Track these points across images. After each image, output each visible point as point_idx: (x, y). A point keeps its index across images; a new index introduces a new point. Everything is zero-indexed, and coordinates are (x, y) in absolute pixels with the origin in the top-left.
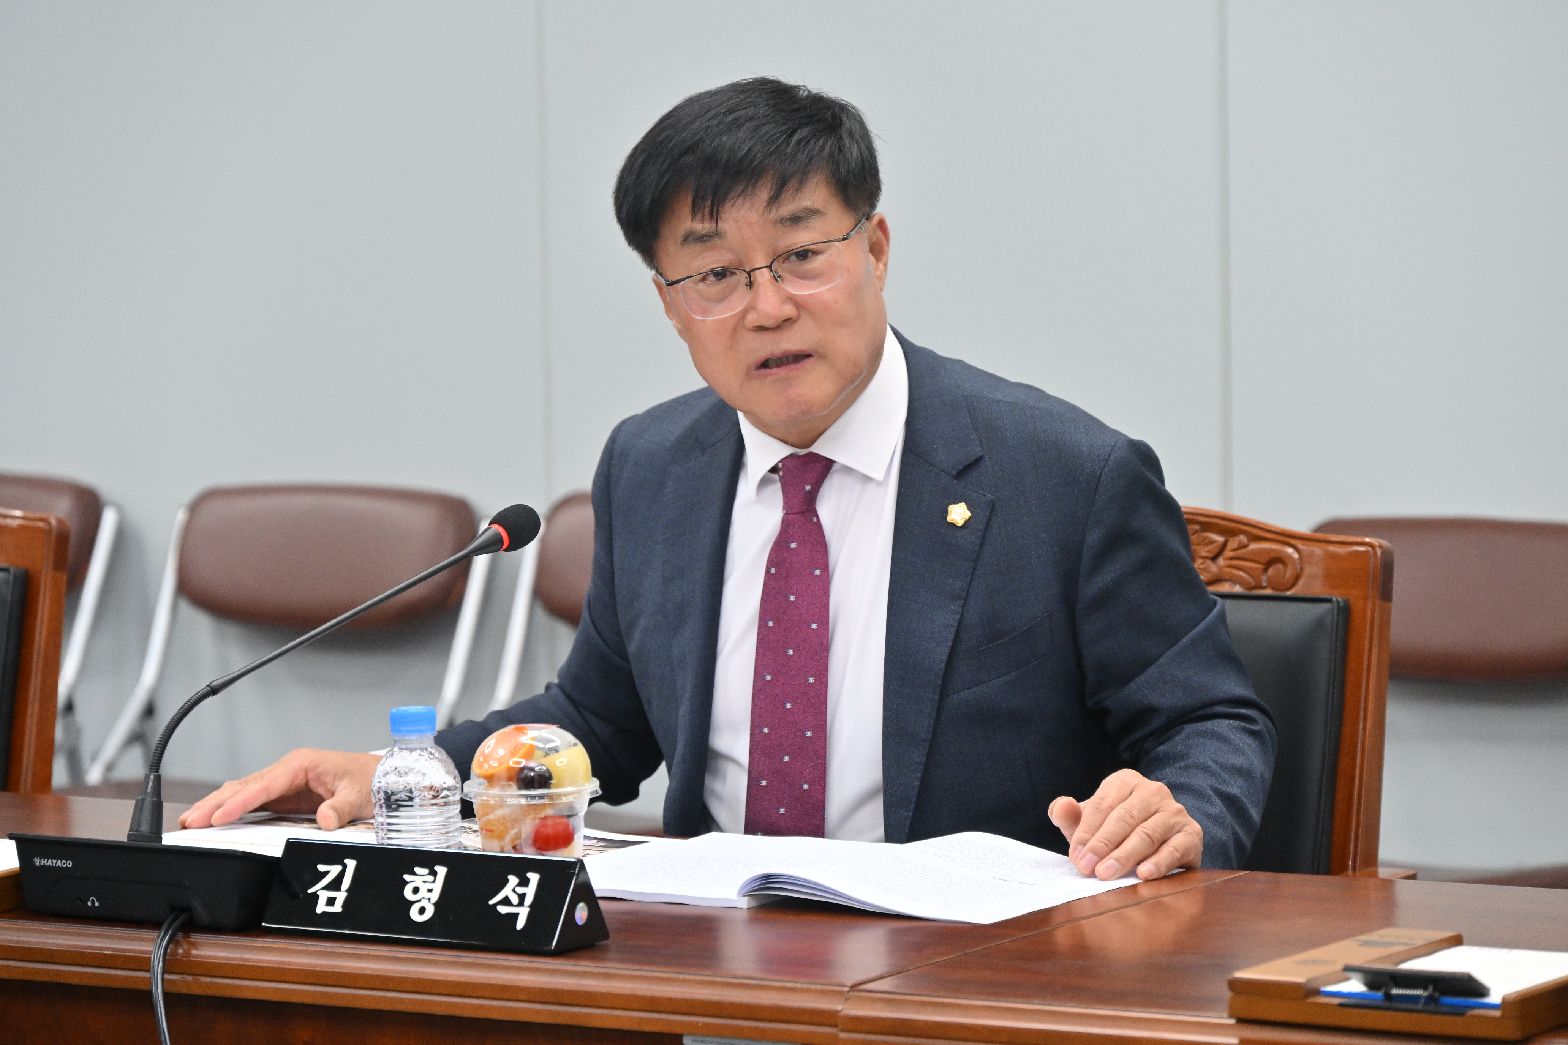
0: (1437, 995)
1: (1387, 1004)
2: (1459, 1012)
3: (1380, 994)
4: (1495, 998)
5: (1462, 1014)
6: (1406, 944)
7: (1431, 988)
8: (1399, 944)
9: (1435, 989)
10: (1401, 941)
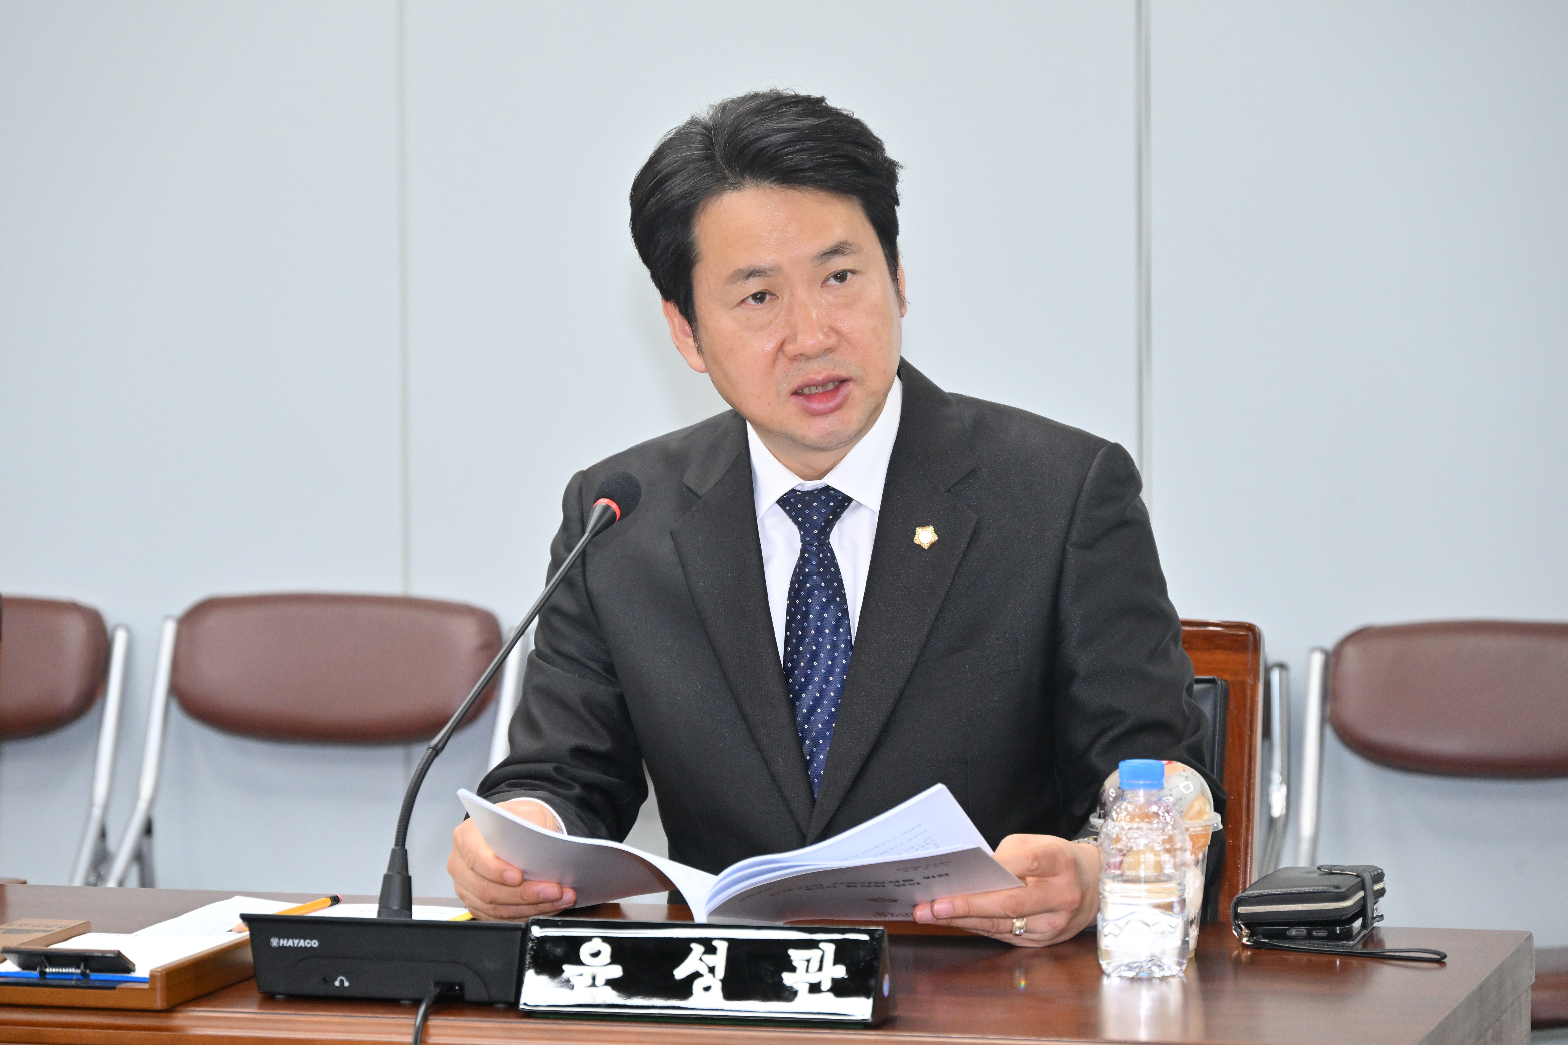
0: (88, 971)
1: (42, 982)
2: (110, 986)
3: (35, 974)
4: (142, 971)
5: (113, 988)
6: (45, 931)
7: (82, 966)
8: (38, 931)
9: (86, 967)
10: (39, 928)
